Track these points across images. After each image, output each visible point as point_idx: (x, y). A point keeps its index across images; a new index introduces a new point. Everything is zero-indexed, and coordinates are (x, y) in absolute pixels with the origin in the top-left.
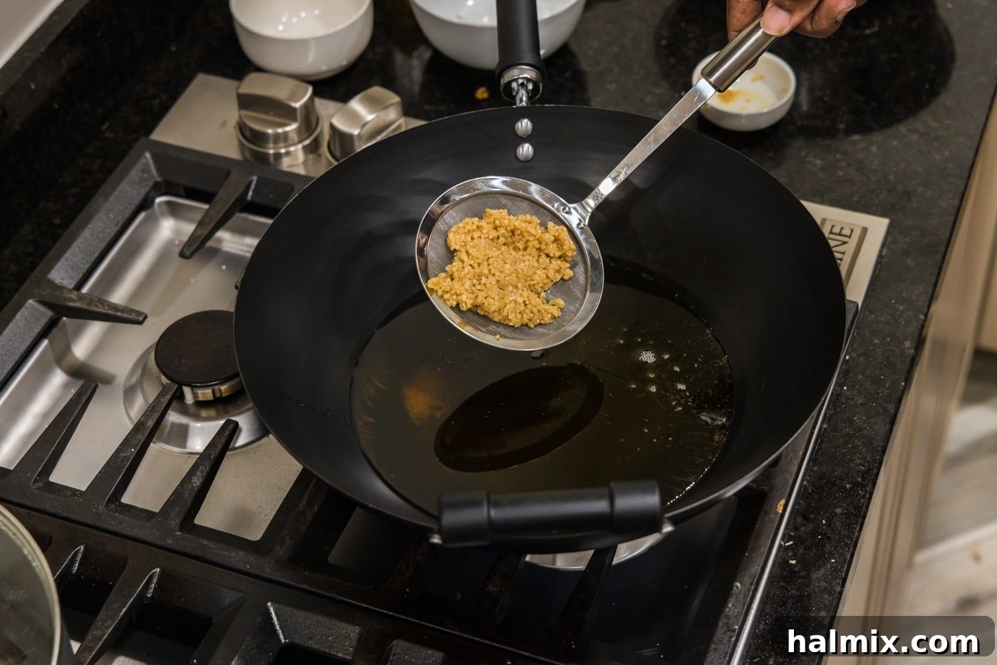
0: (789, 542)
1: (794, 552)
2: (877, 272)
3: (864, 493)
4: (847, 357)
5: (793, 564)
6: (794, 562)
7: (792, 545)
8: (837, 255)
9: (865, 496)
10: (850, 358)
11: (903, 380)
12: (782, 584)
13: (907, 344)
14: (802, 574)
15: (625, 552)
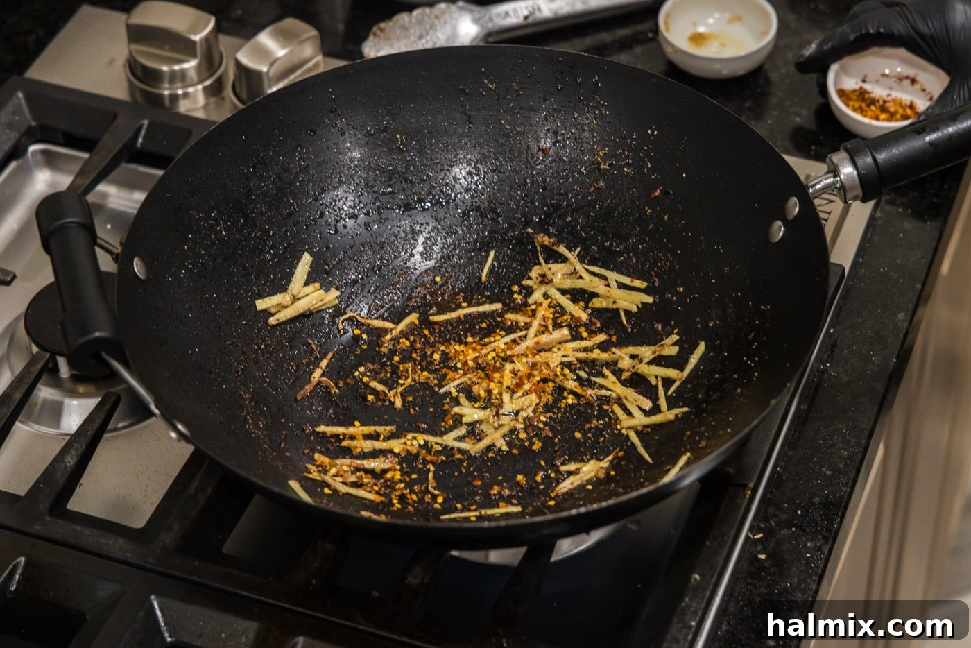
0: (758, 534)
1: (763, 546)
2: (869, 236)
3: (846, 481)
4: (832, 331)
5: (762, 559)
6: (763, 557)
7: (761, 538)
8: (822, 215)
9: (847, 484)
10: (834, 331)
11: (895, 356)
12: (749, 580)
13: (901, 316)
14: (772, 570)
15: (567, 547)
